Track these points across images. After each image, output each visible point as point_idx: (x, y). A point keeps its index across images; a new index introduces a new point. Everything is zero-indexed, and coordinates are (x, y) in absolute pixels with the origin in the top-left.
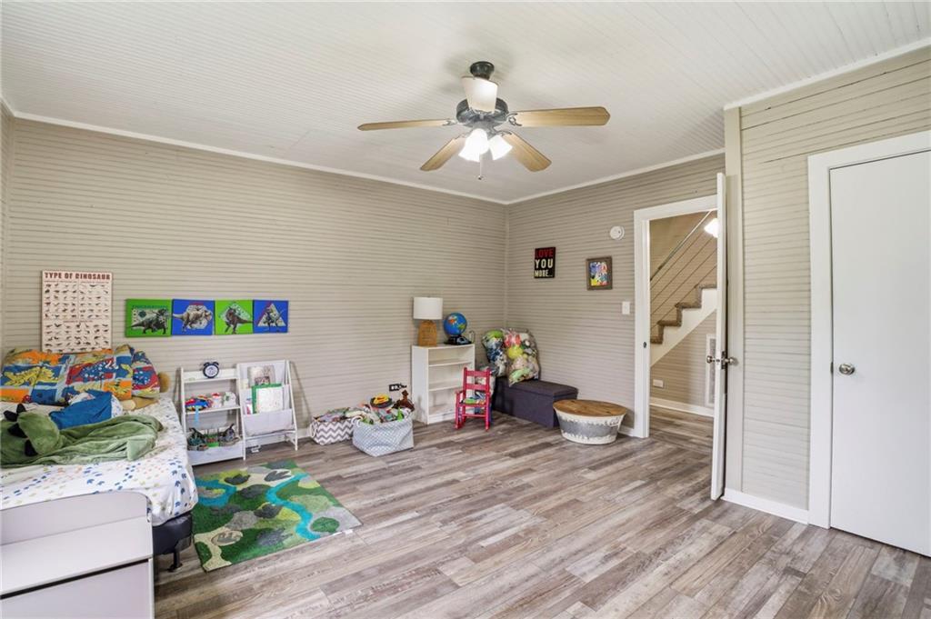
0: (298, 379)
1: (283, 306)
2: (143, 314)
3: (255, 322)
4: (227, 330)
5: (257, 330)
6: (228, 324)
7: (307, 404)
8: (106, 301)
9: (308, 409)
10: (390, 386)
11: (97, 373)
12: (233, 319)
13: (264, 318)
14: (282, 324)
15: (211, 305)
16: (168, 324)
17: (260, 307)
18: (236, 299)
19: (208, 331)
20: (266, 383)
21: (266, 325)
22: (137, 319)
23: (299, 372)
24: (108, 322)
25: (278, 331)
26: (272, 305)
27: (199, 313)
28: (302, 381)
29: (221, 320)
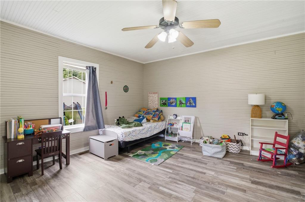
0: (200, 123)
1: (194, 99)
2: (163, 101)
3: (186, 104)
4: (179, 106)
5: (187, 106)
6: (180, 104)
7: (203, 132)
8: (157, 98)
9: (203, 134)
10: (239, 133)
11: (148, 114)
12: (181, 103)
13: (189, 103)
14: (194, 104)
15: (175, 99)
16: (167, 104)
17: (188, 99)
18: (181, 97)
19: (176, 106)
20: (188, 122)
21: (189, 105)
22: (162, 103)
23: (200, 121)
24: (157, 103)
25: (193, 107)
26: (191, 99)
27: (173, 101)
28: (201, 124)
29: (178, 103)
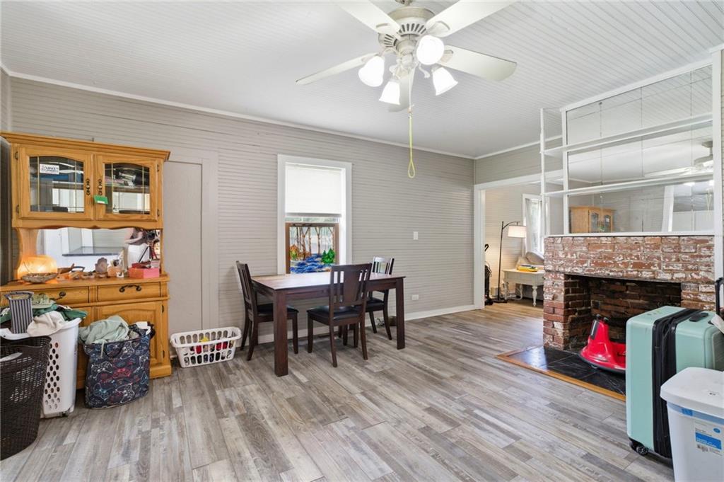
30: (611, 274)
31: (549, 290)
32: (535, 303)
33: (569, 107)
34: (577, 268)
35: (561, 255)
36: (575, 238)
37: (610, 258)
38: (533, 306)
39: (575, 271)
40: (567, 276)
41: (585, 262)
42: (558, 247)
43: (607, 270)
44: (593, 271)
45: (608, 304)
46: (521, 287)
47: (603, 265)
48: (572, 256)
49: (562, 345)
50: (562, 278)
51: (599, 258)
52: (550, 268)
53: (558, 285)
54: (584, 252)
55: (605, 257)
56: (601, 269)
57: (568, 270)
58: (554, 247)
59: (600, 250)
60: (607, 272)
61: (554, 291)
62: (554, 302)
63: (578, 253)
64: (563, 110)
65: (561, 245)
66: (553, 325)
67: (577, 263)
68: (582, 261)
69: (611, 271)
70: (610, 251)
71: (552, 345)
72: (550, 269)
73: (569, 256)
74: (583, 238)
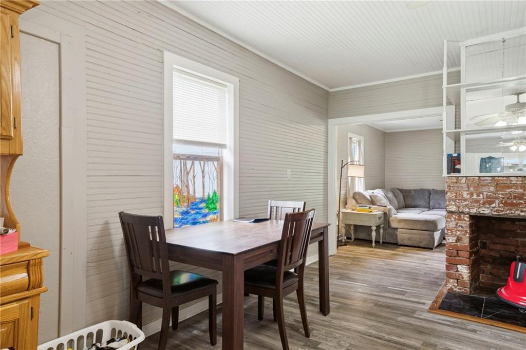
30: (522, 214)
31: (452, 232)
32: (374, 244)
33: (470, 42)
34: (484, 209)
35: (466, 195)
36: (482, 178)
37: (521, 199)
38: (372, 247)
39: (482, 212)
40: (472, 217)
41: (493, 202)
42: (462, 187)
43: (518, 210)
44: (502, 211)
45: (496, 244)
46: (352, 227)
47: (512, 205)
48: (478, 196)
49: (468, 290)
50: (467, 219)
51: (508, 198)
52: (453, 208)
53: (462, 227)
54: (491, 192)
55: (515, 198)
56: (510, 210)
57: (474, 211)
58: (458, 187)
59: (510, 190)
60: (517, 212)
61: (458, 233)
62: (459, 244)
63: (485, 193)
64: (462, 45)
65: (465, 185)
66: (457, 268)
67: (484, 203)
68: (489, 201)
69: (522, 211)
70: (522, 191)
71: (456, 290)
72: (453, 210)
73: (475, 197)
74: (490, 178)
